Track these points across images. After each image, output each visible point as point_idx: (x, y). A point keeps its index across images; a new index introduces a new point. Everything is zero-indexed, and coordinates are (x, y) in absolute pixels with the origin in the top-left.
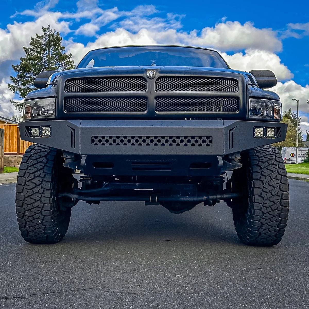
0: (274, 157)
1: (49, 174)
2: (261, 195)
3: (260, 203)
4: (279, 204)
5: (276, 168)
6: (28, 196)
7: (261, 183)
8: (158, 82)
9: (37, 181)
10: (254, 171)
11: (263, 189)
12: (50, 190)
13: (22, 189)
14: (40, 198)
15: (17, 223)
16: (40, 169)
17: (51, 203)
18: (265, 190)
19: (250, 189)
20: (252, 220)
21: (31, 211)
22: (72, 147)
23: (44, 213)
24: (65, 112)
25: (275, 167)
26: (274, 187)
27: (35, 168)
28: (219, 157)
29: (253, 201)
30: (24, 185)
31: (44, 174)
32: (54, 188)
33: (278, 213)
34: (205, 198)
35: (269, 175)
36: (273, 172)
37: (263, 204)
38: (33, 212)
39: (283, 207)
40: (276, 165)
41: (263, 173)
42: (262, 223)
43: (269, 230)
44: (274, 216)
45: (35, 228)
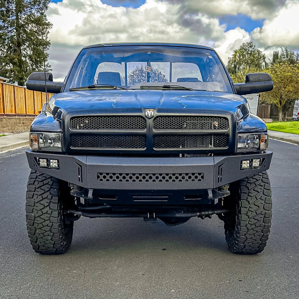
0: (260, 178)
1: (55, 196)
2: (247, 214)
3: (246, 221)
4: (262, 222)
5: (262, 189)
6: (38, 216)
7: (247, 203)
8: (156, 121)
9: (45, 202)
10: (242, 192)
11: (249, 208)
12: (57, 211)
13: (32, 210)
14: (49, 218)
15: (29, 239)
16: (47, 191)
17: (59, 222)
18: (250, 209)
19: (238, 208)
20: (238, 235)
21: (41, 229)
22: (79, 181)
23: (53, 231)
24: (72, 148)
25: (261, 187)
26: (258, 207)
27: (43, 189)
28: (209, 190)
29: (240, 219)
30: (34, 206)
31: (51, 196)
32: (61, 209)
33: (261, 229)
34: (198, 214)
35: (255, 195)
36: (259, 193)
37: (248, 222)
38: (44, 230)
39: (265, 224)
40: (262, 186)
41: (250, 194)
42: (247, 237)
43: (253, 243)
44: (257, 232)
45: (46, 243)
